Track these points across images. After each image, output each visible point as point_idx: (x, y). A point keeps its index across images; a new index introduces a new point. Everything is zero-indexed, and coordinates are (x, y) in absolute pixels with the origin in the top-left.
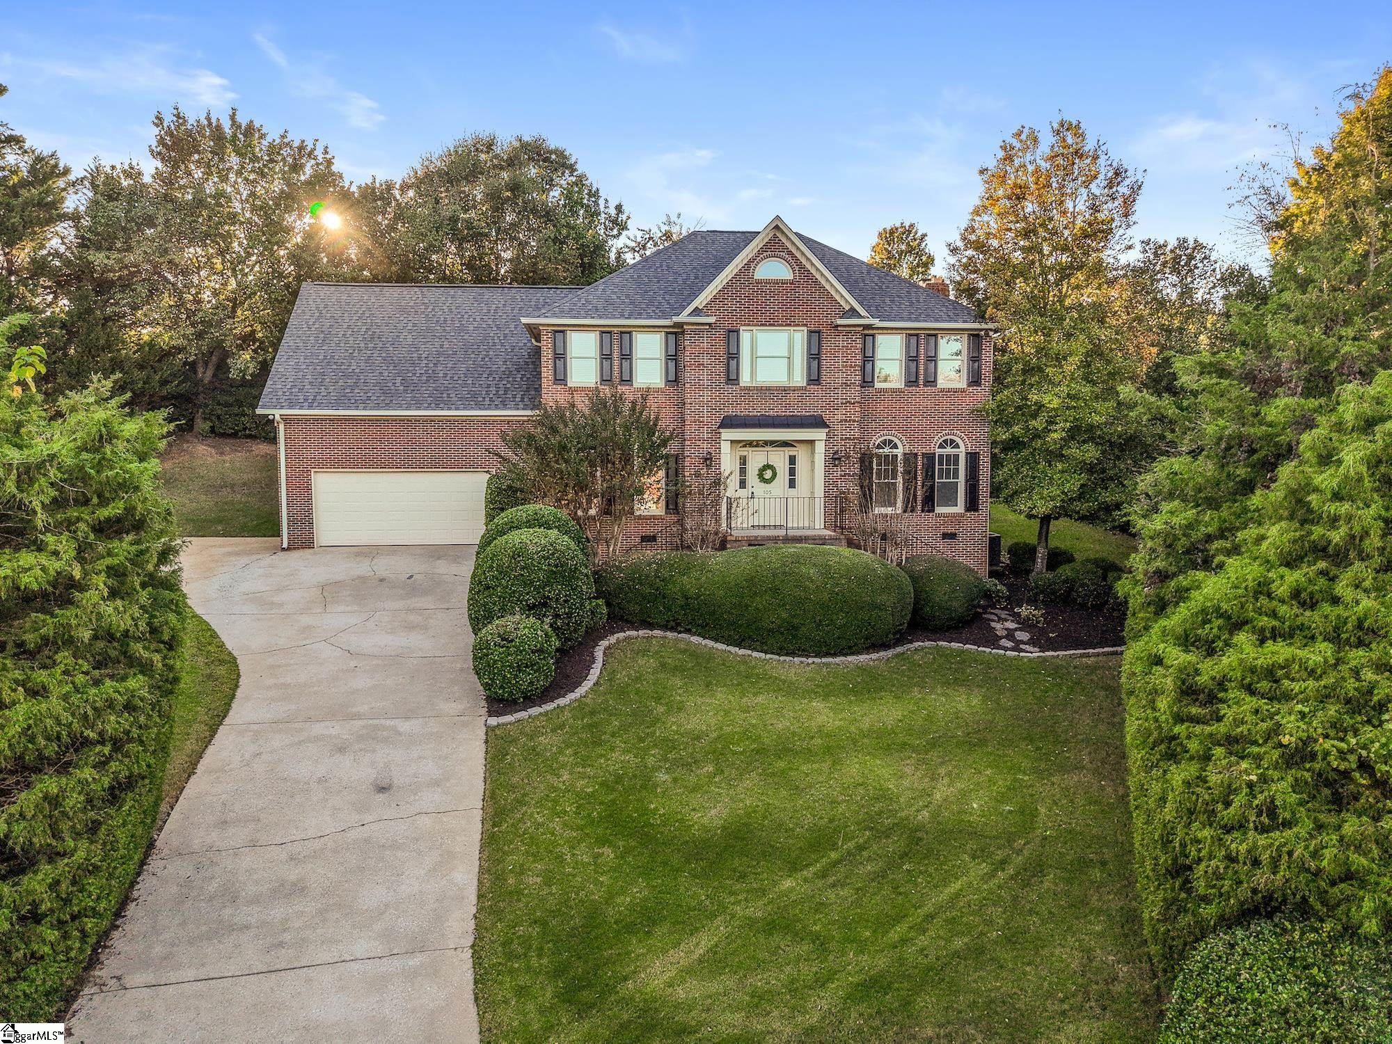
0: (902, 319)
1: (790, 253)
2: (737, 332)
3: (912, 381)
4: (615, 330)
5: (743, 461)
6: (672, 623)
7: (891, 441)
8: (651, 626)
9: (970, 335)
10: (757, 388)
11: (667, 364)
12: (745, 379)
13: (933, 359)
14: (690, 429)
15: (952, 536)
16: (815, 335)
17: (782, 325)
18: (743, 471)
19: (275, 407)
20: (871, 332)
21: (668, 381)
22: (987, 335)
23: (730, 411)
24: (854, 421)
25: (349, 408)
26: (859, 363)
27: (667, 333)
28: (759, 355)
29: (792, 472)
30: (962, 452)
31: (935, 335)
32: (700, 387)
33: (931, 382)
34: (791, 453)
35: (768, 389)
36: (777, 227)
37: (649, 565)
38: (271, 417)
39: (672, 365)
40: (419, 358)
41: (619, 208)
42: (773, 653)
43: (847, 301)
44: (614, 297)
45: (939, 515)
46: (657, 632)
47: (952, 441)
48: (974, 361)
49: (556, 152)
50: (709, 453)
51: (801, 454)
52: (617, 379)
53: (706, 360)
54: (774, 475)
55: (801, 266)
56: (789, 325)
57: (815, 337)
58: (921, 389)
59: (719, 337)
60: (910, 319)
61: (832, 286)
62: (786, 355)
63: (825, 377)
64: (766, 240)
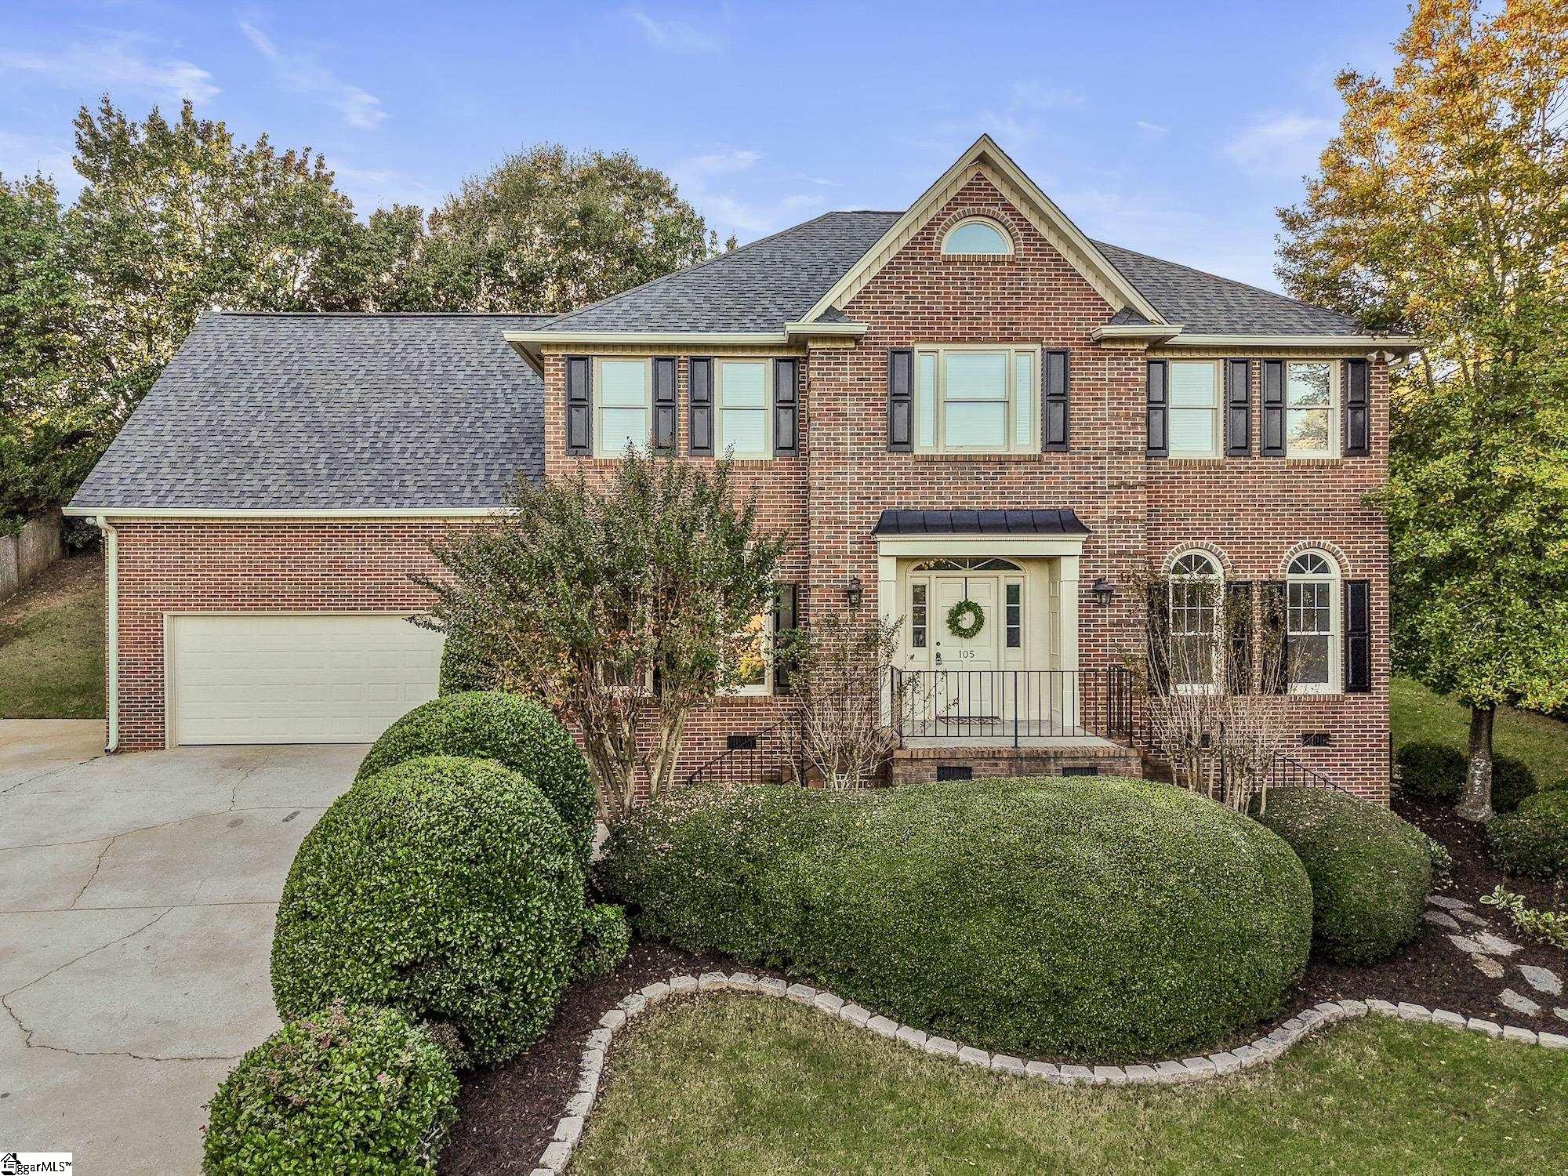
0: (1218, 331)
1: (1008, 207)
2: (909, 353)
3: (1238, 448)
4: (682, 354)
5: (919, 595)
7: (1199, 559)
9: (1345, 361)
10: (946, 459)
11: (777, 417)
12: (924, 443)
13: (1276, 405)
14: (819, 536)
15: (1321, 739)
16: (1057, 357)
17: (994, 341)
18: (920, 616)
19: (98, 504)
20: (1159, 356)
21: (779, 449)
22: (1381, 361)
23: (895, 501)
24: (1135, 520)
25: (226, 505)
26: (1142, 410)
27: (779, 360)
28: (950, 397)
29: (1013, 616)
30: (1334, 579)
31: (1279, 361)
32: (839, 458)
33: (1275, 449)
34: (1013, 581)
35: (970, 460)
36: (983, 159)
38: (90, 521)
39: (786, 417)
42: (1008, 1053)
43: (1119, 295)
44: (682, 300)
45: (1296, 700)
47: (1316, 560)
48: (1355, 410)
50: (857, 580)
51: (1031, 582)
52: (683, 445)
53: (849, 407)
54: (980, 621)
55: (1029, 232)
56: (1008, 340)
57: (1057, 361)
58: (1257, 461)
59: (874, 362)
60: (1234, 331)
61: (1090, 265)
62: (1000, 395)
63: (1077, 439)
64: (963, 184)
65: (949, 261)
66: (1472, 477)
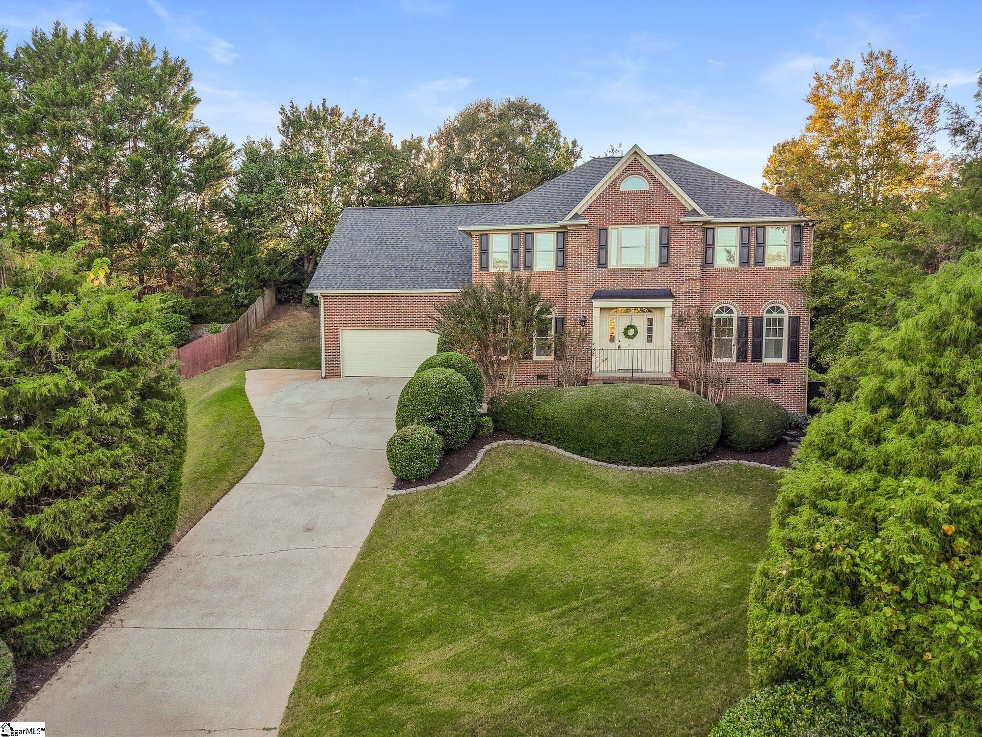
0: (735, 216)
1: (646, 171)
2: (606, 229)
3: (744, 263)
4: (522, 232)
6: (538, 437)
7: (727, 308)
8: (524, 437)
9: (794, 226)
10: (620, 270)
11: (557, 254)
12: (613, 263)
13: (762, 245)
14: (571, 299)
15: (777, 381)
16: (666, 230)
17: (640, 224)
19: (317, 288)
20: (710, 227)
21: (557, 266)
22: (808, 225)
23: (600, 287)
24: (696, 293)
25: (360, 289)
26: (701, 249)
27: (558, 233)
28: (623, 245)
29: (650, 330)
30: (785, 316)
31: (763, 228)
32: (579, 270)
33: (760, 263)
34: (650, 317)
35: (629, 270)
36: (636, 153)
37: (526, 395)
38: (315, 295)
39: (560, 254)
40: (408, 255)
41: (574, 143)
42: (603, 461)
43: (690, 204)
44: (524, 209)
45: (765, 365)
46: (527, 442)
47: (778, 308)
48: (796, 246)
49: (533, 107)
50: (585, 317)
51: (655, 316)
52: (522, 266)
53: (583, 251)
54: (636, 332)
55: (655, 180)
56: (646, 223)
57: (665, 231)
58: (752, 268)
59: (595, 232)
60: (742, 215)
61: (679, 193)
62: (644, 245)
63: (673, 261)
64: (629, 162)
65: (623, 193)
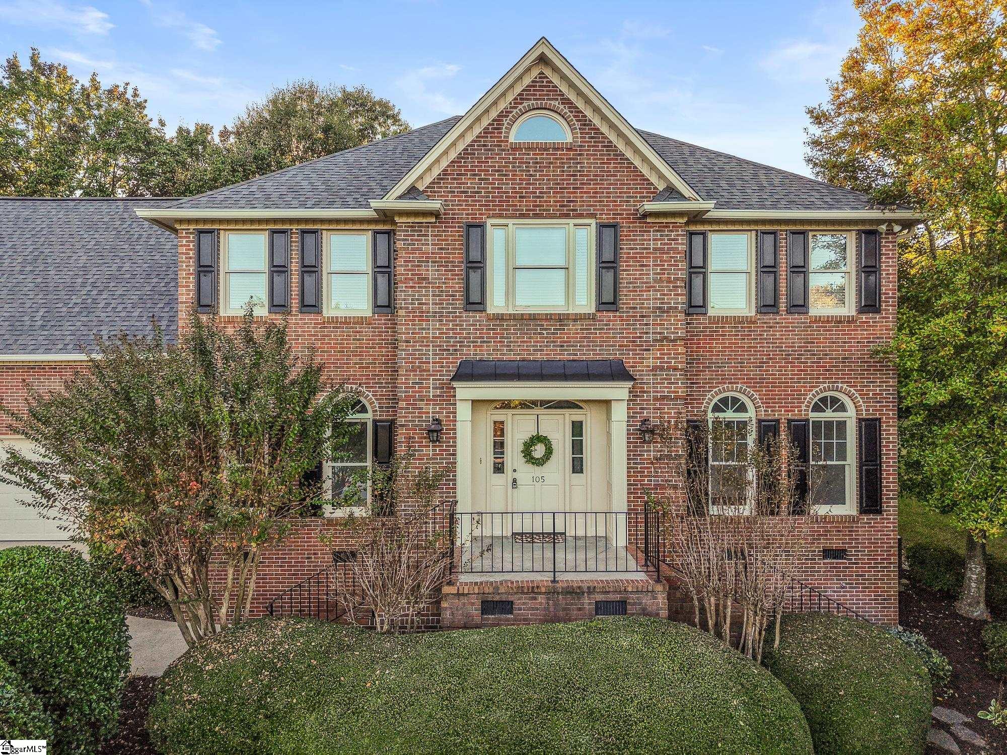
0: (750, 207)
1: (567, 102)
2: (481, 226)
3: (768, 306)
4: (294, 227)
5: (499, 429)
7: (735, 400)
10: (513, 317)
11: (375, 280)
12: (497, 303)
13: (801, 270)
14: (405, 382)
15: (837, 554)
16: (609, 231)
17: (555, 216)
18: (499, 446)
20: (700, 228)
21: (376, 306)
22: (890, 232)
23: (471, 353)
24: (675, 369)
26: (682, 275)
28: (518, 265)
29: (577, 447)
30: (850, 416)
31: (803, 233)
32: (423, 316)
33: (800, 306)
34: (577, 418)
35: (533, 318)
36: (542, 59)
39: (382, 280)
43: (661, 176)
45: (816, 519)
47: (835, 400)
48: (868, 273)
50: (438, 421)
51: (590, 420)
52: (295, 303)
53: (431, 272)
54: (549, 452)
55: (585, 123)
56: (567, 216)
57: (608, 233)
58: (783, 317)
59: (453, 233)
60: (763, 207)
61: (637, 151)
62: (562, 263)
63: (625, 299)
64: (527, 81)
65: (516, 148)
66: (969, 333)
